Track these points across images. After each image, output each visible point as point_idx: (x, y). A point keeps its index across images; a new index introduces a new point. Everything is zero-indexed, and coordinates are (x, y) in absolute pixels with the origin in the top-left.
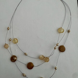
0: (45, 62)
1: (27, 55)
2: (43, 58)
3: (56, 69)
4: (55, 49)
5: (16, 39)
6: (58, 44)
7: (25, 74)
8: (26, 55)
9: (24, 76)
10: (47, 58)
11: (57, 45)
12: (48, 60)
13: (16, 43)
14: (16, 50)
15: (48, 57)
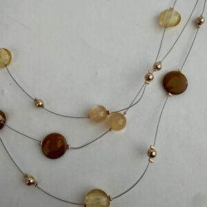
0: (110, 130)
1: (42, 106)
2: (102, 114)
3: (153, 157)
4: (149, 79)
5: (6, 50)
6: (160, 63)
7: (32, 178)
8: (39, 106)
9: (30, 184)
10: (117, 114)
11: (156, 68)
12: (121, 122)
13: (6, 66)
14: (6, 91)
15: (122, 113)
